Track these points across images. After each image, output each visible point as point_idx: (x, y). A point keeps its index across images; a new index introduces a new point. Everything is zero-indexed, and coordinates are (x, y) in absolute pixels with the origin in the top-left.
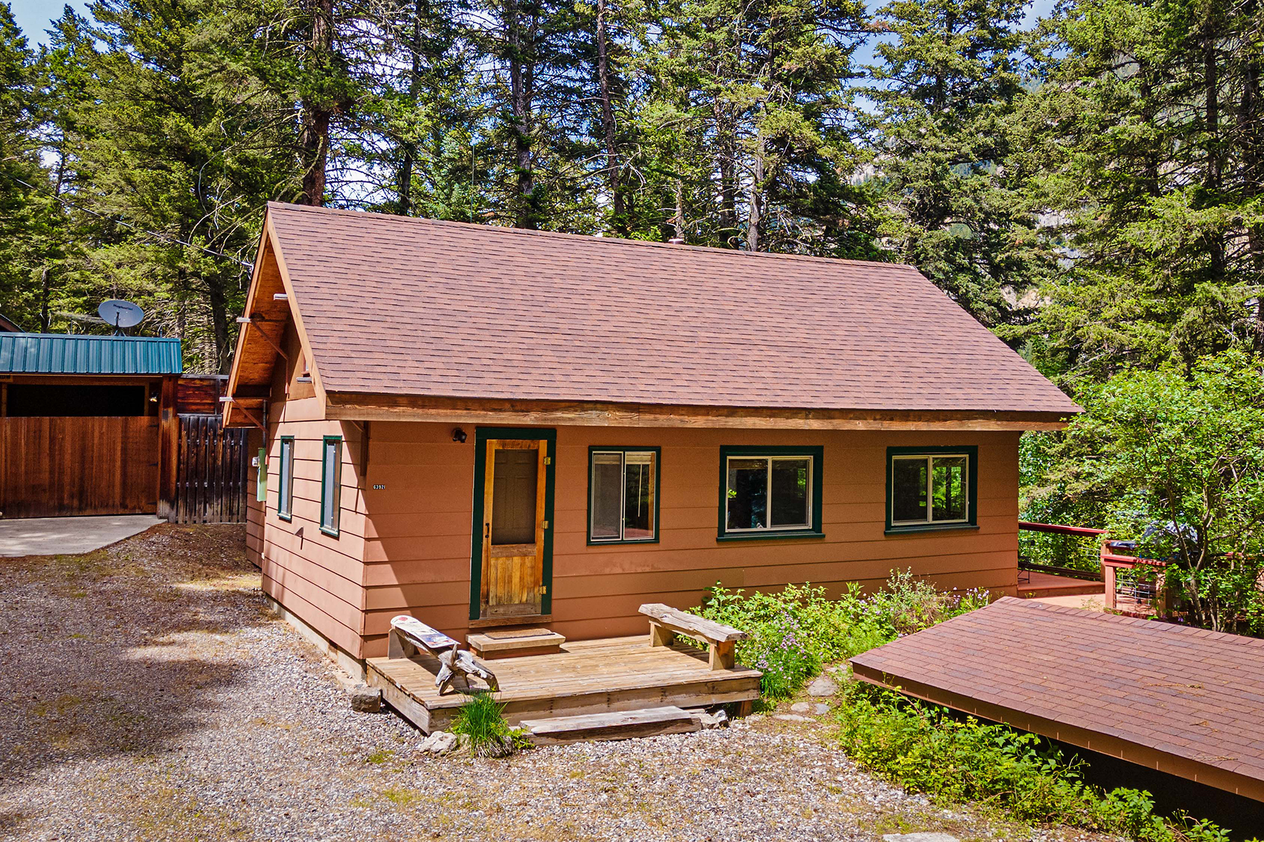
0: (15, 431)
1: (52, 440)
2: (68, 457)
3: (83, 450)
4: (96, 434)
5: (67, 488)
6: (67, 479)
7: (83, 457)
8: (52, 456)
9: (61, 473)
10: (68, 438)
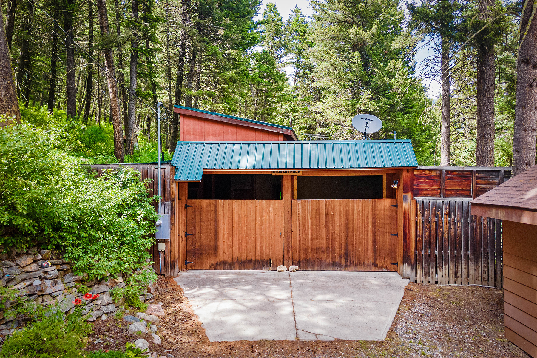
0: (304, 209)
1: (327, 215)
2: (337, 228)
3: (347, 223)
4: (355, 212)
5: (337, 251)
6: (337, 244)
7: (347, 228)
8: (327, 227)
9: (333, 240)
10: (337, 215)
